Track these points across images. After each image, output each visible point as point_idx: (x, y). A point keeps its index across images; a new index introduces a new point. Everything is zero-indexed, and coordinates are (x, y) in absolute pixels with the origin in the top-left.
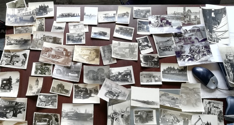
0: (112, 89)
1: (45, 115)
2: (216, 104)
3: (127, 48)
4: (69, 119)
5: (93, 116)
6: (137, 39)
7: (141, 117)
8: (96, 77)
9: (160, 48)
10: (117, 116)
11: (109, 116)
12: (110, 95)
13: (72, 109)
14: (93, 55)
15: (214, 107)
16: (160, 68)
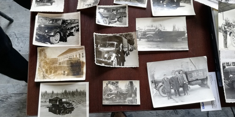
1: (110, 37)
4: (148, 41)
10: (230, 29)
11: (220, 29)
13: (152, 26)
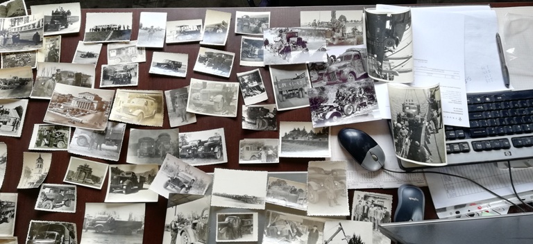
0: (179, 175)
1: (52, 225)
2: (379, 200)
3: (218, 93)
4: (96, 233)
5: (143, 226)
6: (239, 74)
7: (229, 227)
8: (154, 151)
9: (281, 93)
10: (183, 227)
11: (168, 227)
12: (174, 187)
13: (104, 214)
14: (152, 109)
15: (375, 205)
16: (278, 131)
